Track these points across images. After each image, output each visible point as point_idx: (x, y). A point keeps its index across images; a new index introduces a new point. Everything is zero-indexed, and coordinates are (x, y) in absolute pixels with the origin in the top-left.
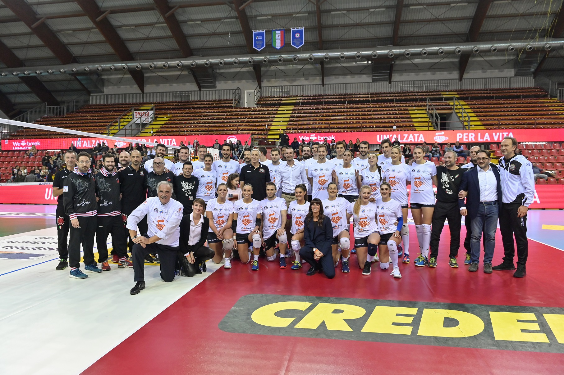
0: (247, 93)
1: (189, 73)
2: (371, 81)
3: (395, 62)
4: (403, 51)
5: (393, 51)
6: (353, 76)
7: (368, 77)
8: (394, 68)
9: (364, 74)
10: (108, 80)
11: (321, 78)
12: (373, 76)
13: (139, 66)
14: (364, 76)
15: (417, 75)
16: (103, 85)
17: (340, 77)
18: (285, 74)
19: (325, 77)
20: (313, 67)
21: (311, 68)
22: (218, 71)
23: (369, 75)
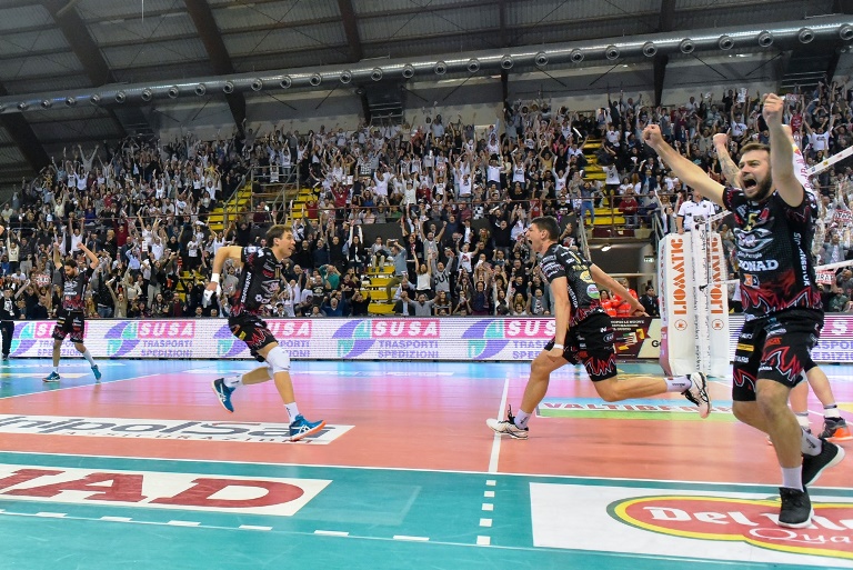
1: (356, 92)
3: (848, 49)
6: (729, 86)
7: (768, 87)
9: (755, 80)
10: (168, 115)
11: (654, 92)
12: (784, 83)
13: (230, 86)
14: (757, 85)
16: (159, 126)
17: (698, 88)
18: (564, 88)
19: (664, 91)
20: (630, 70)
21: (625, 73)
22: (408, 87)
23: (768, 83)
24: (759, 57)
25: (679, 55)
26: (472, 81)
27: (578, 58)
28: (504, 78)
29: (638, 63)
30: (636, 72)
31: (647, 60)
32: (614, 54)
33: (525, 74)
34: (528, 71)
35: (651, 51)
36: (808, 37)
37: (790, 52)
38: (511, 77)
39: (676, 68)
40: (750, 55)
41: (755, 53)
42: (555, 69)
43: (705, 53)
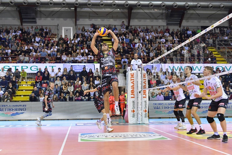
0: (64, 29)
1: (17, 9)
2: (166, 25)
3: (187, 11)
4: (195, 3)
5: (188, 3)
6: (152, 20)
7: (164, 22)
8: (186, 16)
9: (160, 19)
11: (127, 20)
12: (169, 21)
14: (160, 21)
15: (199, 22)
17: (142, 20)
19: (131, 20)
20: (120, 11)
21: (118, 12)
22: (38, 9)
23: (164, 20)
24: (161, 11)
25: (136, 7)
26: (63, 9)
27: (102, 4)
28: (76, 9)
29: (123, 9)
30: (122, 12)
31: (125, 8)
32: (115, 5)
33: (83, 9)
34: (85, 8)
35: (127, 5)
36: (176, 6)
37: (171, 10)
38: (78, 9)
39: (135, 12)
40: (158, 10)
41: (160, 9)
42: (94, 8)
43: (145, 8)
